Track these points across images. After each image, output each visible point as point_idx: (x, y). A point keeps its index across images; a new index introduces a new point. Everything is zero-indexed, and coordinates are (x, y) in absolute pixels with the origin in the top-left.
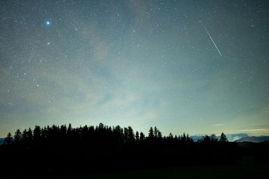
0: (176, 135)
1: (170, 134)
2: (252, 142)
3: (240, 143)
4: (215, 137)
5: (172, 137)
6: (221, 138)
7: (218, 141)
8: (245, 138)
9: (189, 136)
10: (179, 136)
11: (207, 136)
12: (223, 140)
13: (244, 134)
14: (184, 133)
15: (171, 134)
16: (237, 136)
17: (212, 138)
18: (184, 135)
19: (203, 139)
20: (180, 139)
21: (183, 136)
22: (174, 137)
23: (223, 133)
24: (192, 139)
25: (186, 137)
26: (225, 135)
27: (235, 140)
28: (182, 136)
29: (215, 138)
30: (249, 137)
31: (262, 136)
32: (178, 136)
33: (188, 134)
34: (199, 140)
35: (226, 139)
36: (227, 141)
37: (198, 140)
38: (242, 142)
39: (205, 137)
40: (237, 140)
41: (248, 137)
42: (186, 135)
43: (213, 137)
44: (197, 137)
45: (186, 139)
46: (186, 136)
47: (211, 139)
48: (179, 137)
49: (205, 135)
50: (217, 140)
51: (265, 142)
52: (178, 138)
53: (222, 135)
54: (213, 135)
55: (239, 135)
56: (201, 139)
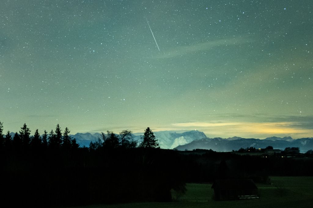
0: (37, 130)
1: (23, 127)
2: (214, 150)
3: (187, 151)
4: (129, 136)
5: (27, 134)
6: (143, 140)
7: (137, 147)
8: (200, 141)
9: (68, 134)
10: (45, 132)
11: (113, 135)
12: (148, 144)
13: (197, 132)
14: (58, 126)
15: (25, 126)
16: (183, 137)
17: (123, 141)
18: (58, 131)
19: (103, 141)
20: (48, 141)
21: (55, 133)
22: (32, 134)
23: (148, 128)
24: (74, 141)
25: (63, 135)
26: (152, 133)
27: (177, 145)
28: (52, 132)
29: (130, 140)
30: (209, 139)
31: (235, 137)
32: (41, 134)
33: (66, 129)
34: (92, 145)
35: (154, 142)
36: (157, 147)
37: (91, 143)
38: (191, 149)
39: (107, 137)
40: (181, 145)
41: (206, 140)
42: (63, 132)
43: (125, 137)
44: (92, 136)
45: (61, 141)
46: (61, 132)
47: (120, 141)
48: (45, 136)
49: (108, 132)
50: (134, 144)
51: (242, 150)
52: (42, 137)
53: (145, 134)
54: (127, 133)
55: (187, 134)
56: (97, 140)
